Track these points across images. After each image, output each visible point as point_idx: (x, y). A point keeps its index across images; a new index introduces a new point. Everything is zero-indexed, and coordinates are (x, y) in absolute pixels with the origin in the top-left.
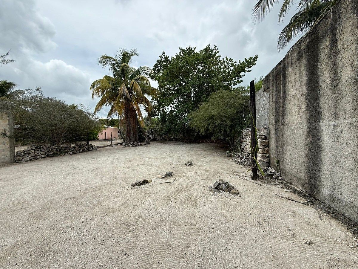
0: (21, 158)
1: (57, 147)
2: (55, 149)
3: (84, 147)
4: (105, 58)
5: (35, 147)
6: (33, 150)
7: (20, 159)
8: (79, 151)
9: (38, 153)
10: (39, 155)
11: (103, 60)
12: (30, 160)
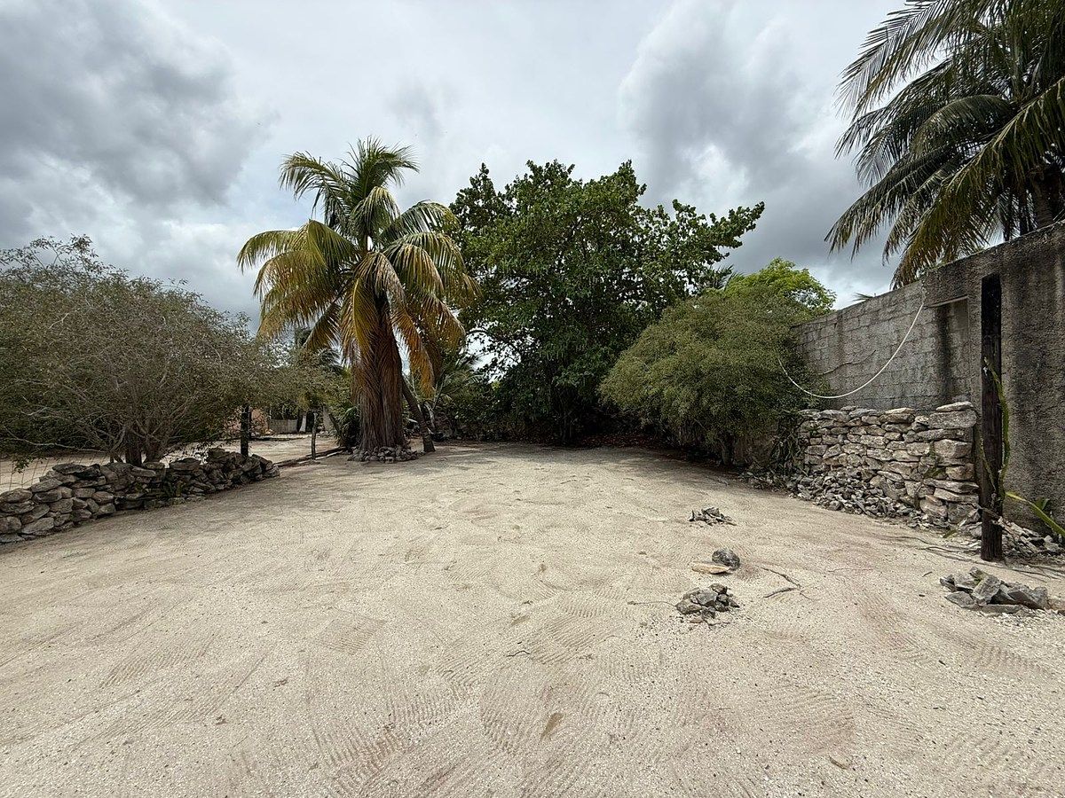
0: (20, 523)
1: (155, 470)
2: (148, 478)
3: (237, 467)
4: (304, 165)
5: (75, 474)
6: (68, 485)
7: (16, 528)
8: (222, 483)
9: (85, 499)
10: (88, 508)
11: (297, 171)
12: (55, 530)
